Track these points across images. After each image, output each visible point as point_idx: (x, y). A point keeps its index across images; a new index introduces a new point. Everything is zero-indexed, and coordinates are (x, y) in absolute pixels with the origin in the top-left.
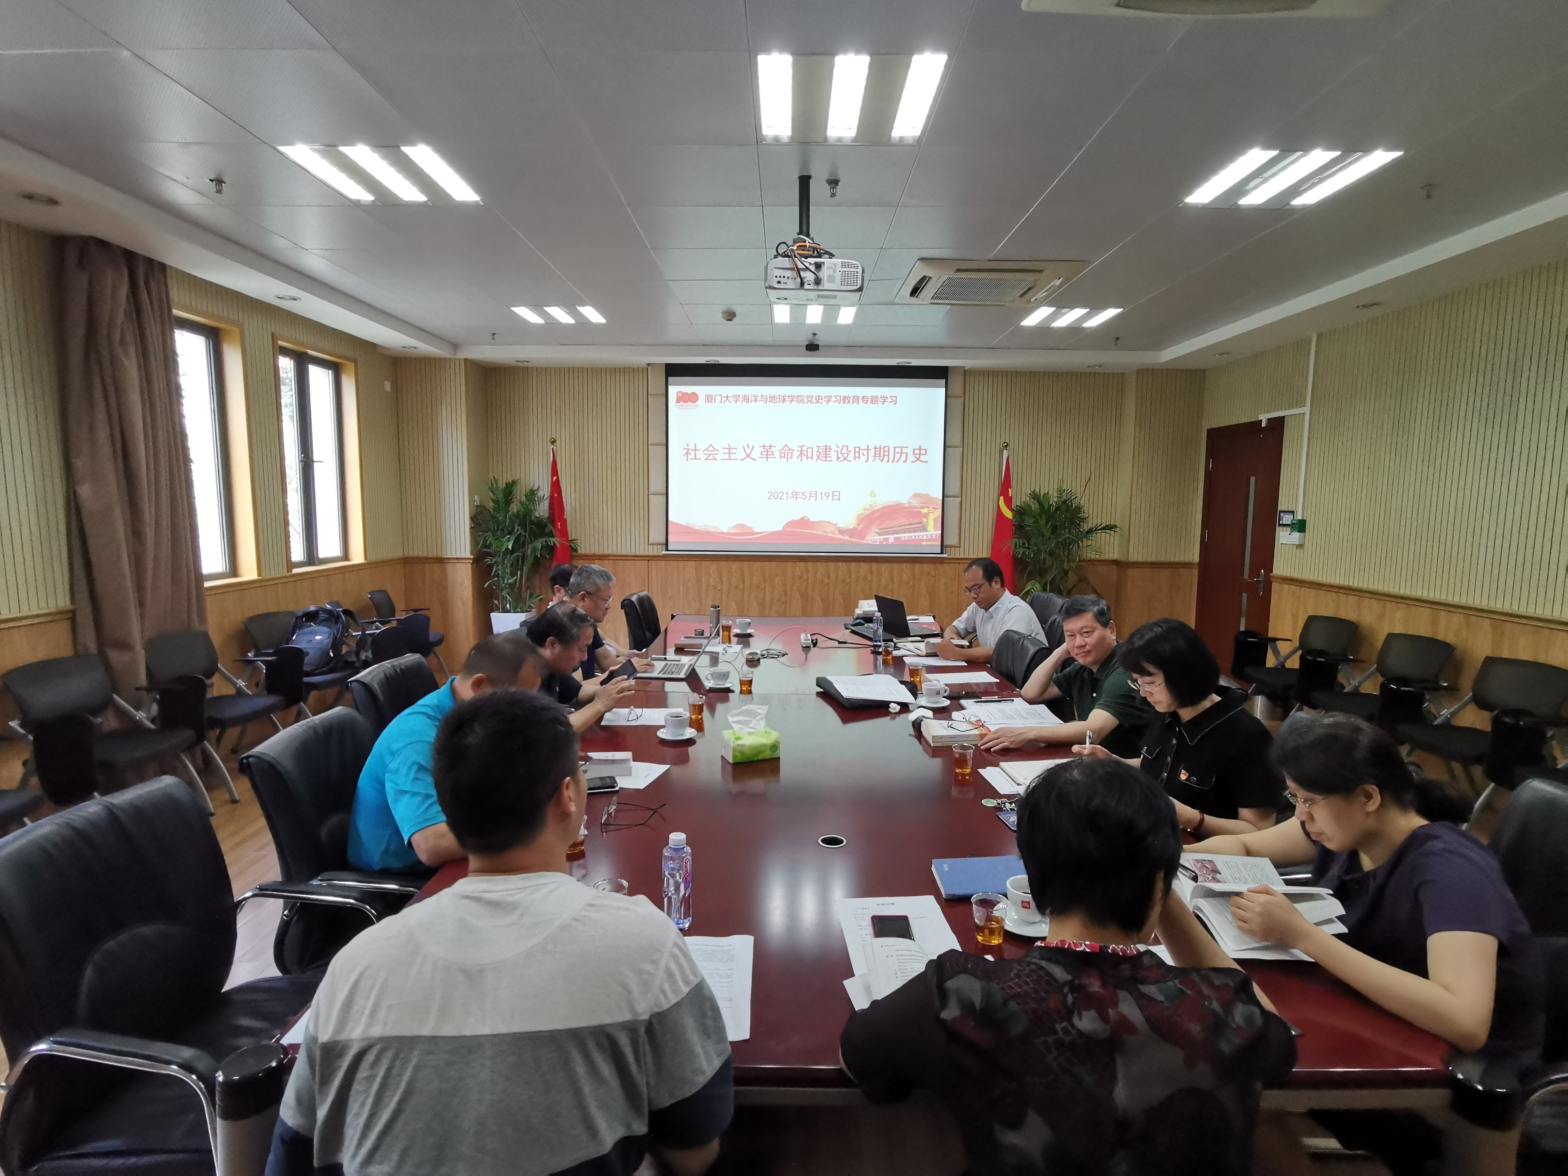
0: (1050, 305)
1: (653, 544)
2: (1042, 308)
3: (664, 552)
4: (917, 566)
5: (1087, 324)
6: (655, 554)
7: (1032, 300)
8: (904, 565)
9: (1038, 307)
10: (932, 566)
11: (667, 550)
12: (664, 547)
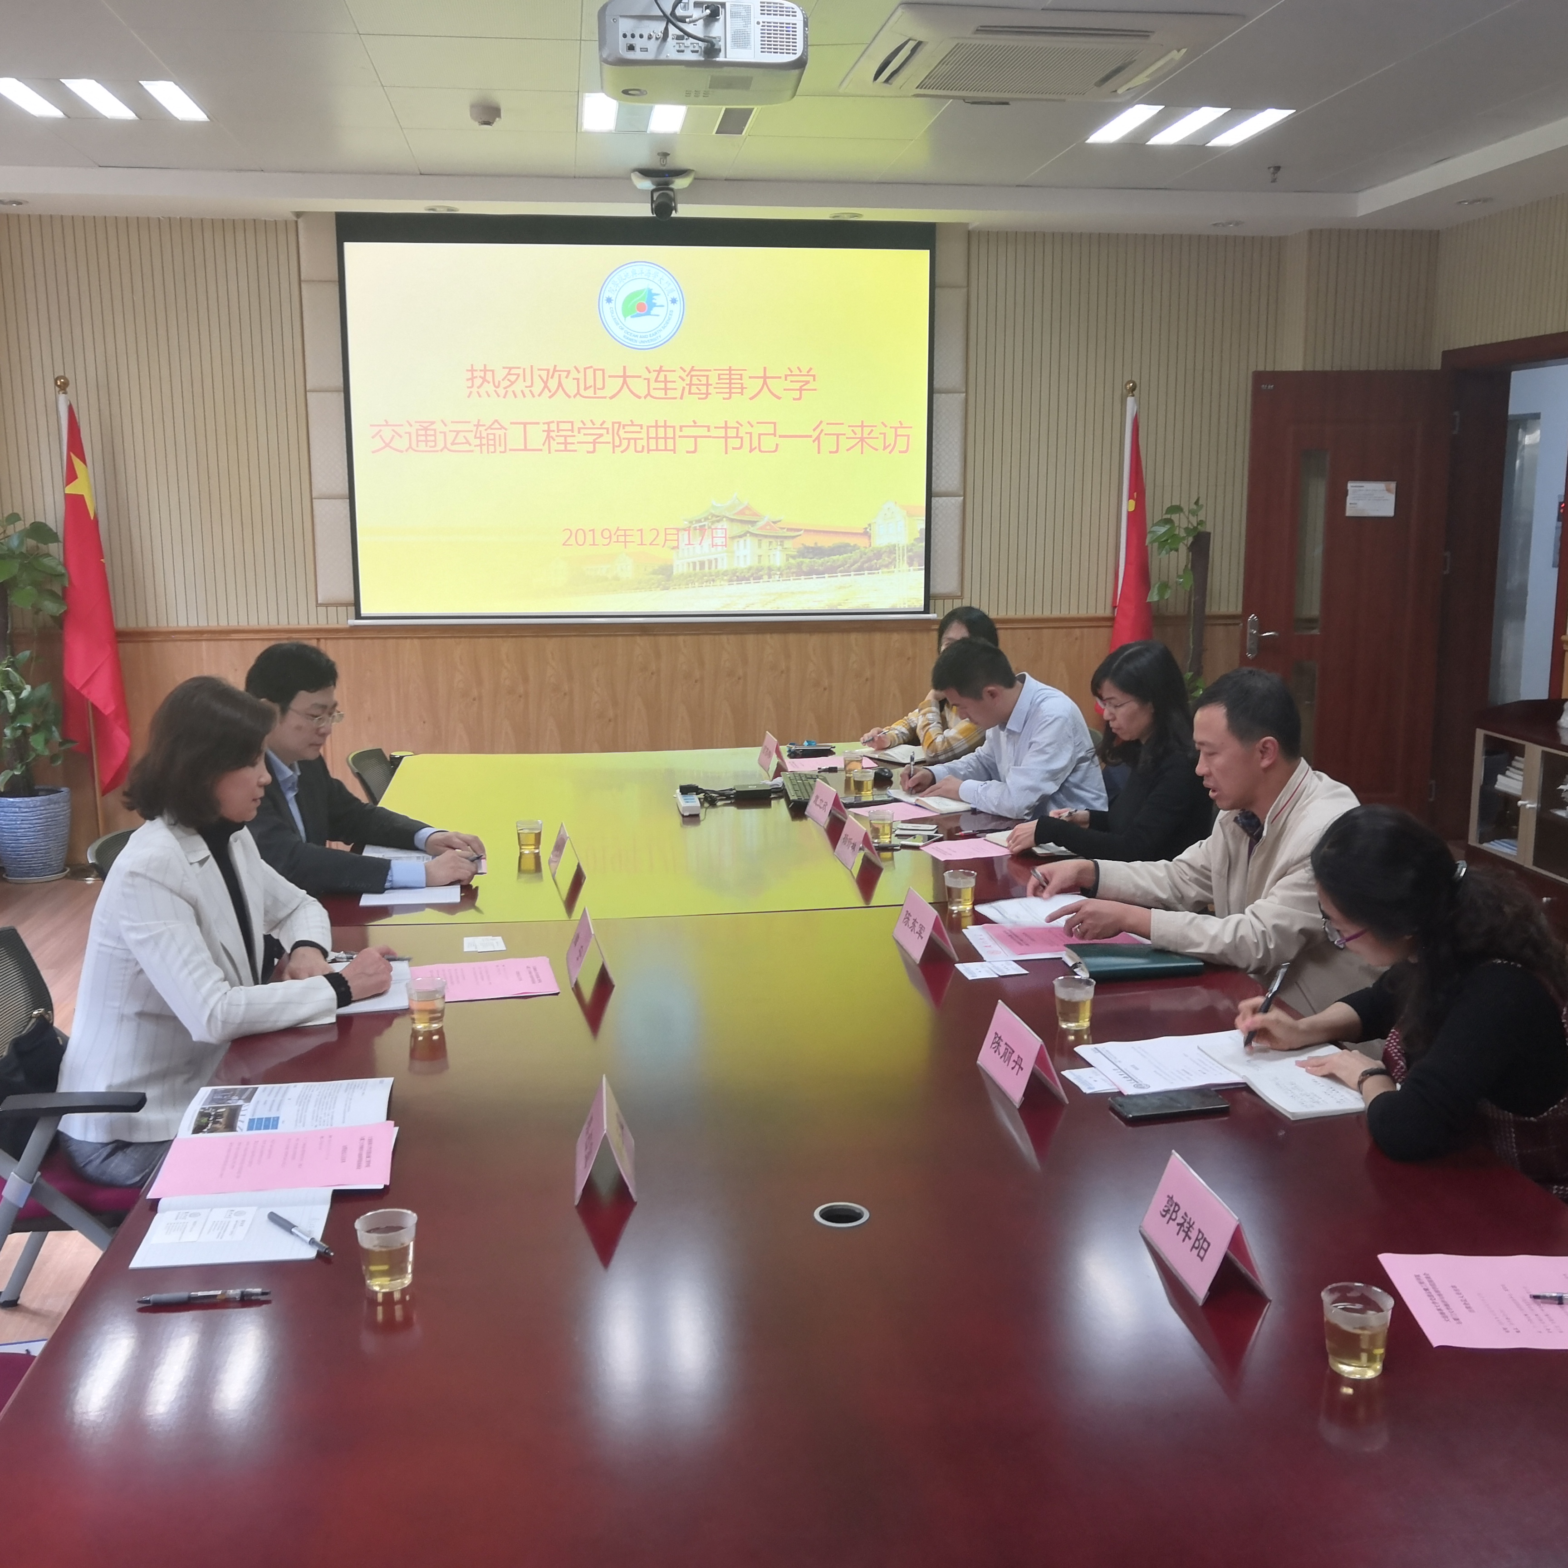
0: (1150, 101)
1: (327, 605)
2: (1137, 106)
3: (354, 622)
4: (878, 637)
5: (1219, 141)
6: (333, 624)
7: (1120, 91)
8: (853, 636)
9: (1130, 104)
10: (907, 637)
11: (358, 616)
12: (352, 609)
